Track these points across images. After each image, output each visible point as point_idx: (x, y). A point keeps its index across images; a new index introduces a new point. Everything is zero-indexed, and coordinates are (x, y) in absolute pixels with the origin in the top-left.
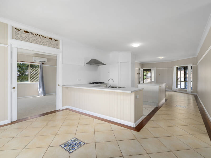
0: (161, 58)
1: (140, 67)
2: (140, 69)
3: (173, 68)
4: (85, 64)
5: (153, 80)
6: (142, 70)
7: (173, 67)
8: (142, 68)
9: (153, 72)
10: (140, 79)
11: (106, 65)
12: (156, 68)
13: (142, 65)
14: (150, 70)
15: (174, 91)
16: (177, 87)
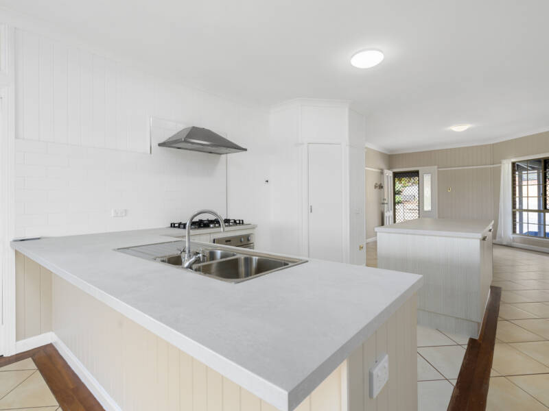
0: (459, 129)
1: (382, 166)
2: (382, 173)
3: (500, 167)
4: (155, 145)
5: (427, 207)
6: (389, 174)
7: (500, 163)
8: (390, 168)
9: (427, 180)
10: (383, 204)
11: (245, 150)
12: (436, 167)
13: (390, 158)
14: (416, 174)
15: (505, 243)
16: (514, 232)
